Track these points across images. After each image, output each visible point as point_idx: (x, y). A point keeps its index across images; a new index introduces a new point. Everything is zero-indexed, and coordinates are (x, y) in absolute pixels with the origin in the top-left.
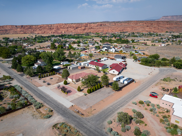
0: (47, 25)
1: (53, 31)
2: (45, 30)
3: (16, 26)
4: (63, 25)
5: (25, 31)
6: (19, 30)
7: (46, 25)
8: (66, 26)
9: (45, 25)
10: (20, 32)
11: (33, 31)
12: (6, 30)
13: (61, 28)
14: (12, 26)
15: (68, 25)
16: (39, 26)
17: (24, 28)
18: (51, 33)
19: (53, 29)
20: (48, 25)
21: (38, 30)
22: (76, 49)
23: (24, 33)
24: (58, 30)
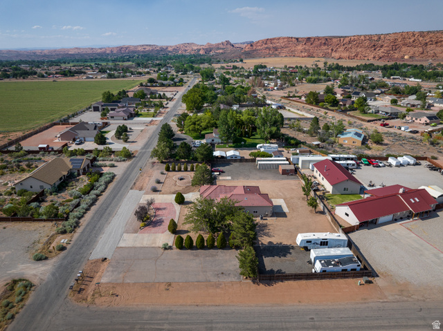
0: (368, 35)
1: (380, 52)
2: (359, 50)
3: (297, 39)
4: (414, 35)
5: (311, 51)
6: (300, 47)
7: (365, 36)
8: (421, 39)
9: (362, 38)
10: (302, 52)
11: (330, 51)
12: (276, 49)
13: (405, 45)
14: (289, 39)
15: (431, 35)
16: (347, 40)
17: (312, 44)
18: (374, 58)
19: (382, 46)
20: (370, 38)
21: (341, 49)
22: (370, 111)
23: (309, 56)
24: (396, 50)
